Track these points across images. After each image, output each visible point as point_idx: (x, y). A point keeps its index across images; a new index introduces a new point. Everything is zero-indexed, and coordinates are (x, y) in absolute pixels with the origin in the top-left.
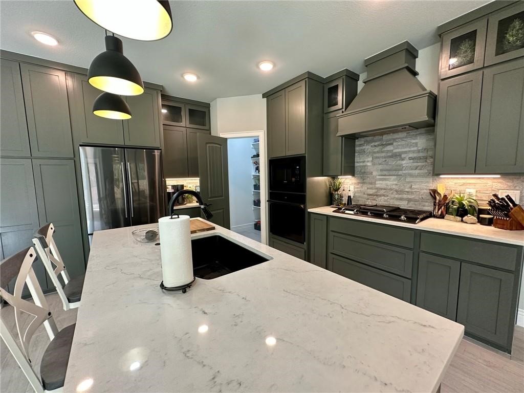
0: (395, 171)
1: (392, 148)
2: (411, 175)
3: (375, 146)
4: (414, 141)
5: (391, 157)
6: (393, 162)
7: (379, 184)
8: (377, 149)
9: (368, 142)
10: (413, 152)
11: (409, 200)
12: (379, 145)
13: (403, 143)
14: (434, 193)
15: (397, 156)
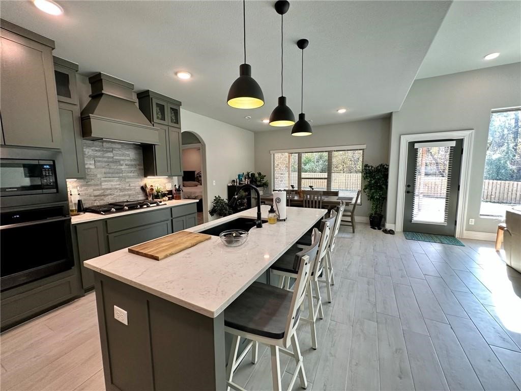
1: (112, 155)
2: (129, 177)
3: (96, 151)
4: (127, 153)
5: (111, 162)
6: (113, 166)
7: (105, 185)
8: (99, 154)
10: (128, 160)
11: (130, 196)
12: (99, 151)
13: (120, 152)
15: (117, 162)
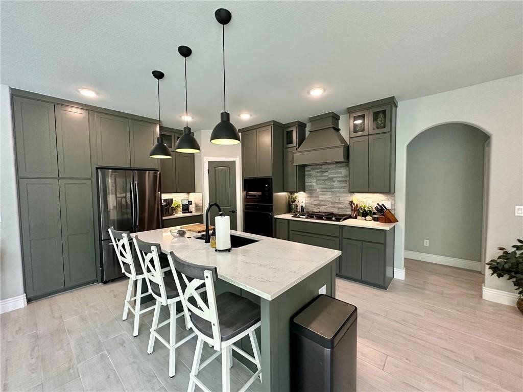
0: (329, 189)
1: (327, 174)
2: (339, 192)
3: (318, 172)
4: (339, 171)
5: (327, 180)
6: (328, 183)
7: (321, 197)
8: (319, 174)
9: (313, 169)
10: (340, 177)
11: (339, 208)
12: (320, 172)
13: (334, 171)
14: (351, 203)
15: (331, 179)
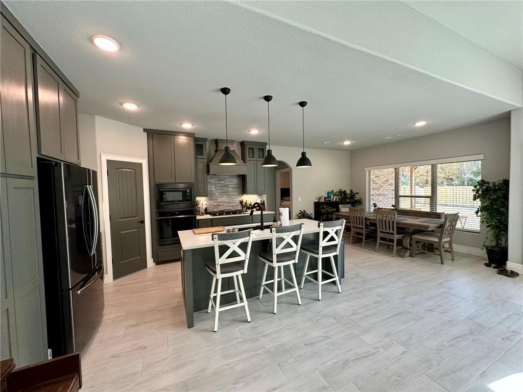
0: (225, 193)
1: (224, 182)
2: (233, 195)
4: (233, 180)
5: (224, 186)
6: (225, 189)
7: (219, 200)
8: (217, 182)
9: (213, 178)
10: (233, 185)
11: (233, 206)
13: (228, 181)
14: (241, 202)
15: (226, 186)
